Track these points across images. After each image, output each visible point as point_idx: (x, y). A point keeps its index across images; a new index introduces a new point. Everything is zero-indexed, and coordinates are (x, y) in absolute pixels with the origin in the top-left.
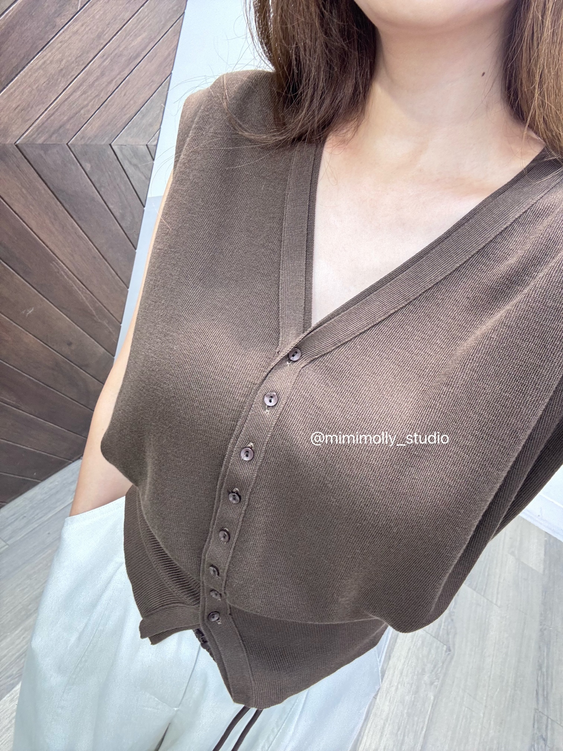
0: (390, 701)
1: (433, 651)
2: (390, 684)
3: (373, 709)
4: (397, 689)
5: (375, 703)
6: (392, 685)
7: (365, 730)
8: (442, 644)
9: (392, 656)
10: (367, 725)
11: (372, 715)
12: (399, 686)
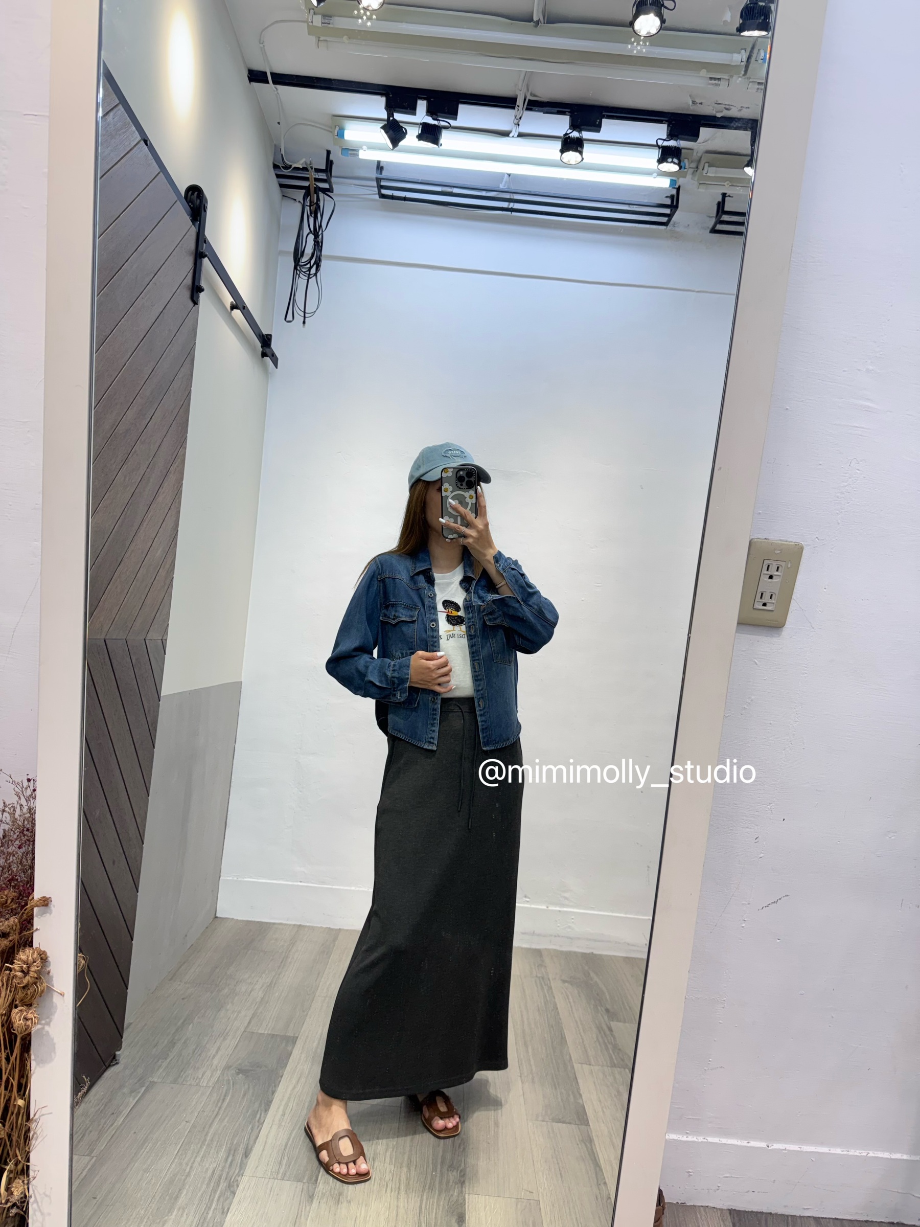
0: (604, 1123)
1: (617, 1076)
2: (595, 1112)
3: (592, 1133)
4: (603, 1112)
5: (591, 1129)
6: (597, 1111)
7: (596, 1148)
8: (622, 1069)
9: (581, 1092)
10: (595, 1145)
11: (594, 1138)
12: (605, 1110)
